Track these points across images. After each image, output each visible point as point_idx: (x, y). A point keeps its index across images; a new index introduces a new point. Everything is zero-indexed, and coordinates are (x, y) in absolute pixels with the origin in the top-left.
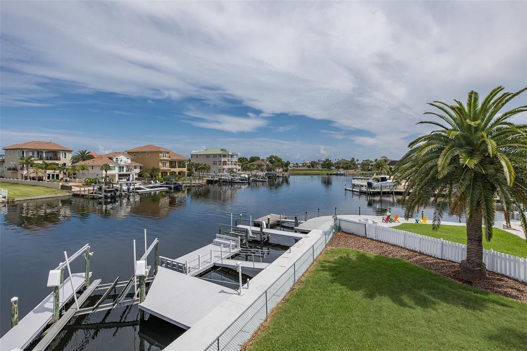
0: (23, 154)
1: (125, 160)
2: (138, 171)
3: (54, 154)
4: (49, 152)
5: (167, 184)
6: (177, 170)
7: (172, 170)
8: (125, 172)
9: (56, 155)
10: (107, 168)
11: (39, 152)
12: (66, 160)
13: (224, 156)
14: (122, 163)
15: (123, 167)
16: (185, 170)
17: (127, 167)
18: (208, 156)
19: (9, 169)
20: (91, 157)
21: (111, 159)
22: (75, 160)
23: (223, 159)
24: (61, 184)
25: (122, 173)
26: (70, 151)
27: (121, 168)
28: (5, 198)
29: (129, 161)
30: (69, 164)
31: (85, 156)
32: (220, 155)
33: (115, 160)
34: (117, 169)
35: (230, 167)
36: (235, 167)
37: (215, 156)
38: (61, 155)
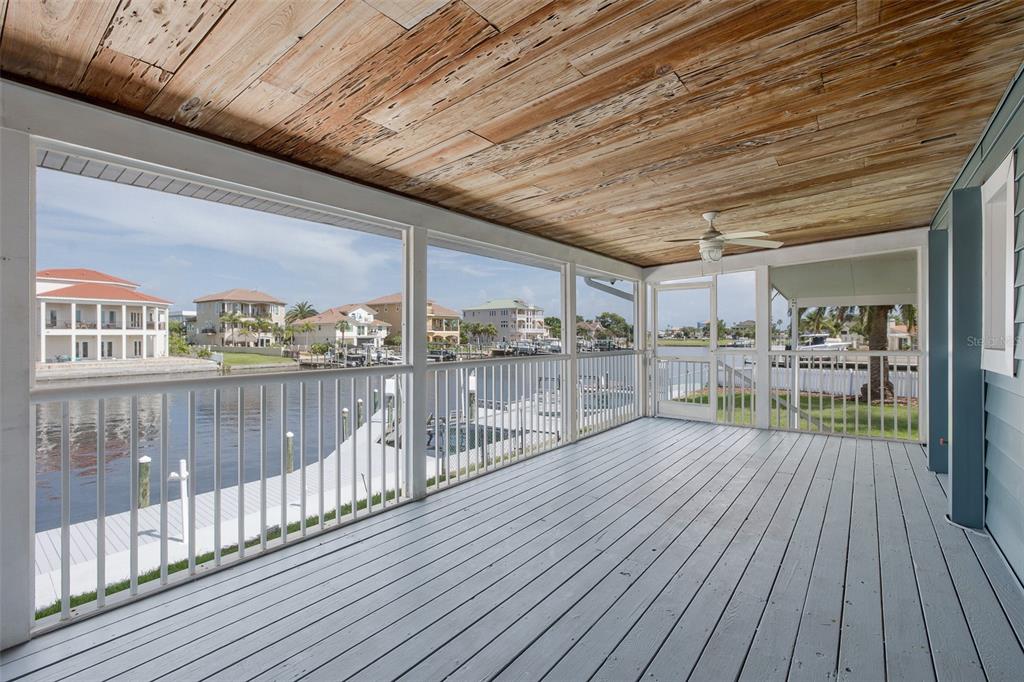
0: (223, 308)
1: (364, 316)
2: (384, 334)
3: (262, 308)
4: (255, 305)
5: (432, 353)
6: (444, 334)
7: (437, 333)
8: (366, 335)
9: (264, 311)
10: (344, 327)
11: (244, 305)
12: (278, 317)
13: (521, 312)
14: (363, 321)
15: (363, 327)
16: (456, 334)
17: (369, 326)
18: (493, 312)
19: (205, 331)
20: (313, 313)
21: (344, 314)
22: (291, 317)
23: (519, 318)
24: (283, 349)
25: (361, 336)
26: (283, 305)
27: (361, 328)
28: (219, 364)
29: (371, 318)
30: (282, 323)
31: (304, 312)
32: (513, 311)
33: (350, 315)
34: (355, 328)
35: (530, 331)
36: (540, 331)
37: (504, 312)
38: (272, 310)
